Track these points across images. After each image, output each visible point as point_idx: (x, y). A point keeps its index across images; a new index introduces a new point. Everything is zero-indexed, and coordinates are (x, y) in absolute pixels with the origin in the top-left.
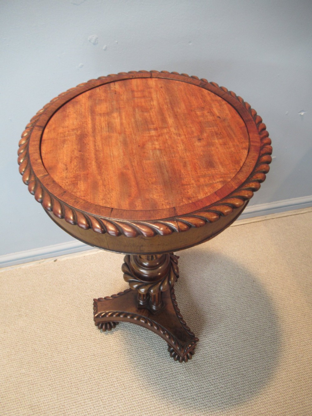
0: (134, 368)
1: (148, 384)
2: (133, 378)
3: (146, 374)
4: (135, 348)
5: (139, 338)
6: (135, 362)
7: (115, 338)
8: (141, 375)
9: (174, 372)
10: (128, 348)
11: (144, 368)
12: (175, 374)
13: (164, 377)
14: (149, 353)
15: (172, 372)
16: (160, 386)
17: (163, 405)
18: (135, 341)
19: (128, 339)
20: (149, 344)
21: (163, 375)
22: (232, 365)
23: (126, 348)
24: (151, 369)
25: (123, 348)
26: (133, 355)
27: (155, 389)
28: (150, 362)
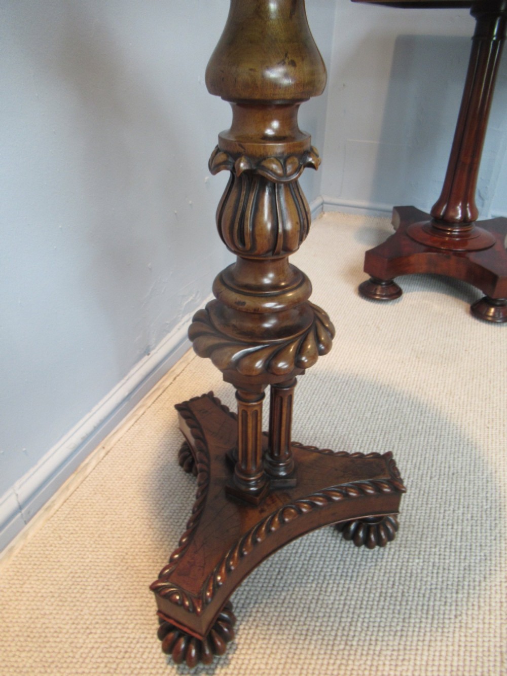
0: (348, 648)
2: (369, 663)
3: (376, 629)
4: (305, 615)
5: (290, 593)
6: (336, 635)
7: (252, 646)
8: (371, 640)
9: (398, 571)
10: (293, 631)
11: (359, 624)
12: (404, 571)
13: (400, 595)
14: (333, 594)
15: (398, 575)
16: (413, 616)
17: (457, 635)
18: (291, 605)
19: (274, 618)
20: (315, 582)
21: (394, 595)
22: (431, 478)
23: (291, 637)
24: (368, 611)
25: (287, 643)
26: (317, 629)
27: (417, 629)
28: (353, 603)
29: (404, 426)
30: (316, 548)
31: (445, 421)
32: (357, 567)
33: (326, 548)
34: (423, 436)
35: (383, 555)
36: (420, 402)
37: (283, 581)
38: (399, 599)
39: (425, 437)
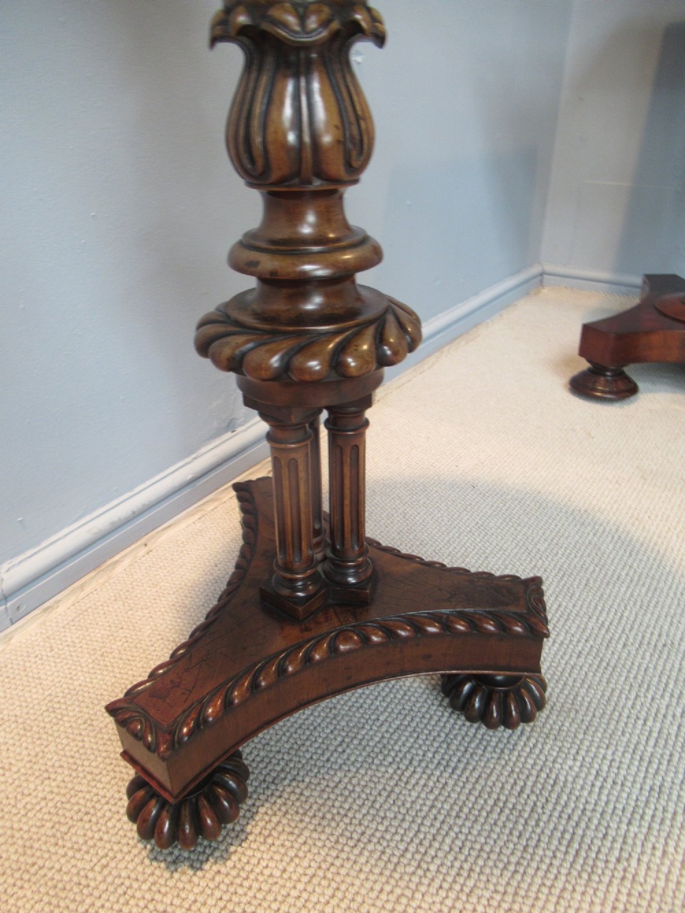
0: (420, 872)
1: (507, 874)
2: (449, 902)
3: (474, 853)
4: (364, 811)
5: (350, 775)
6: (406, 850)
7: (270, 841)
8: (461, 868)
9: (534, 773)
10: (339, 831)
11: (448, 841)
12: (543, 775)
13: (528, 809)
14: (418, 788)
15: (532, 779)
16: (542, 845)
17: (614, 889)
18: (347, 793)
19: (315, 807)
20: (395, 766)
21: (519, 807)
22: (625, 645)
23: (333, 839)
24: (468, 824)
25: (324, 846)
26: (378, 834)
27: (544, 867)
28: (447, 806)
29: (597, 569)
30: (408, 718)
31: (668, 569)
32: (468, 756)
33: (425, 721)
34: (625, 586)
35: (516, 744)
36: (632, 538)
37: (345, 756)
38: (526, 815)
39: (628, 587)
